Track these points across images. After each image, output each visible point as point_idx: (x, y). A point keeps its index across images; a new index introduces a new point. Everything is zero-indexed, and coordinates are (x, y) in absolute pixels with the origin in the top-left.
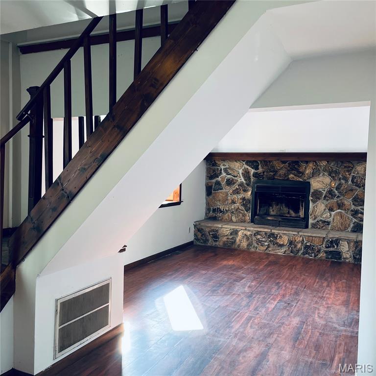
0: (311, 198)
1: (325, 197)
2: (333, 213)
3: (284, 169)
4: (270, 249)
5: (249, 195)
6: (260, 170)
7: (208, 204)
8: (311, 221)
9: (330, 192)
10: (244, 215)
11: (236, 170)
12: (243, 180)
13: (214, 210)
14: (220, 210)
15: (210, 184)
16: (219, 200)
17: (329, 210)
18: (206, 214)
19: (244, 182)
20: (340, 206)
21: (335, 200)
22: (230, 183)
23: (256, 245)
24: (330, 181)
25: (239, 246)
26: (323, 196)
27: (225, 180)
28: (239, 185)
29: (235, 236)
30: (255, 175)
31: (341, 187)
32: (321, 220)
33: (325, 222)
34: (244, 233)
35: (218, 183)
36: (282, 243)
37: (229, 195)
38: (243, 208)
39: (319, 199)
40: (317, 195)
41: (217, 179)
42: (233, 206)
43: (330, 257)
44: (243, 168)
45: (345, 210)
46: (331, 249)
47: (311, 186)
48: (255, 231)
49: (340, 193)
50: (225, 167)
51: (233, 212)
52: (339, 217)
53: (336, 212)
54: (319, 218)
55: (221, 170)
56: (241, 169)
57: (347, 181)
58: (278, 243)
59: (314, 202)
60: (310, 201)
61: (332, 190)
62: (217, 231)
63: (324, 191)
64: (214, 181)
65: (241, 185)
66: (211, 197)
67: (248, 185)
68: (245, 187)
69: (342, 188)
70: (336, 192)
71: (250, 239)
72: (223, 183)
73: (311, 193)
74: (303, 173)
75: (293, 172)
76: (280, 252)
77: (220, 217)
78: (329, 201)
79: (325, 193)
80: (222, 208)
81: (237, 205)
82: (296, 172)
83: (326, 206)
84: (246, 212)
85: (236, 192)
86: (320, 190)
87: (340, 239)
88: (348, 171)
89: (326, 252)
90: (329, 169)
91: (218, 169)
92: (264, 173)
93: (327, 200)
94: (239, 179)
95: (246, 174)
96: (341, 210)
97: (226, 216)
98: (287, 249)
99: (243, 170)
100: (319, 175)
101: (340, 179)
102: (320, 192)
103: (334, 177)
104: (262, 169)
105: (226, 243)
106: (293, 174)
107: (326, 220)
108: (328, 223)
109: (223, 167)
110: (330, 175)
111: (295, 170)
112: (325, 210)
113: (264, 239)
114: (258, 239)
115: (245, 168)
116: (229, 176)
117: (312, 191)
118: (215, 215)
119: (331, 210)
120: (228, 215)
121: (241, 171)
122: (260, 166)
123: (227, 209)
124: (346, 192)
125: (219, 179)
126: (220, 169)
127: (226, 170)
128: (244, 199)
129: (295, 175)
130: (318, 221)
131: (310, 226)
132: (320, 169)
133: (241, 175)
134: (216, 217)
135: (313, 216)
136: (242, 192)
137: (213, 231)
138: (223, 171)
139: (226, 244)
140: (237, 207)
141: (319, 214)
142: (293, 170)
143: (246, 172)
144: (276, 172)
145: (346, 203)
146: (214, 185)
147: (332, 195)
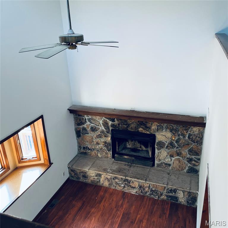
0: (157, 147)
2: (173, 159)
3: (135, 123)
5: (109, 139)
6: (116, 122)
7: (79, 143)
8: (156, 162)
9: (171, 145)
10: (106, 154)
11: (97, 121)
12: (103, 128)
13: (84, 148)
14: (89, 148)
15: (78, 130)
16: (87, 142)
17: (170, 156)
18: (78, 150)
19: (105, 130)
20: (179, 154)
21: (175, 149)
22: (93, 129)
23: (115, 185)
24: (171, 135)
26: (166, 146)
27: (90, 128)
28: (101, 132)
29: (99, 177)
30: (113, 125)
31: (180, 141)
32: (164, 163)
33: (167, 164)
35: (84, 129)
37: (94, 138)
38: (106, 148)
39: (163, 148)
40: (161, 145)
41: (84, 125)
42: (98, 146)
43: (169, 199)
44: (103, 119)
45: (183, 157)
46: (171, 194)
47: (156, 138)
48: (114, 176)
49: (178, 145)
50: (89, 118)
51: (98, 150)
52: (177, 162)
53: (175, 158)
54: (162, 161)
55: (86, 119)
57: (184, 137)
58: (131, 186)
59: (158, 149)
60: (156, 149)
61: (172, 142)
63: (167, 142)
64: (81, 127)
65: (102, 132)
66: (80, 138)
67: (108, 132)
68: (105, 134)
70: (176, 144)
71: (111, 181)
73: (156, 143)
74: (150, 128)
75: (142, 126)
76: (133, 192)
77: (89, 153)
78: (170, 150)
79: (167, 144)
80: (90, 147)
81: (101, 146)
82: (144, 127)
83: (168, 153)
84: (107, 151)
85: (99, 136)
86: (164, 141)
87: (177, 189)
88: (186, 130)
89: (167, 196)
90: (171, 128)
92: (119, 125)
93: (169, 149)
94: (100, 128)
95: (105, 124)
96: (180, 157)
97: (93, 153)
98: (138, 190)
99: (103, 121)
100: (162, 131)
101: (179, 135)
102: (163, 143)
103: (174, 133)
106: (142, 128)
108: (170, 165)
110: (171, 132)
112: (167, 156)
116: (92, 124)
117: (157, 141)
118: (85, 151)
119: (172, 156)
120: (95, 152)
121: (101, 122)
122: (116, 119)
123: (94, 148)
124: (183, 146)
126: (84, 119)
127: (89, 120)
128: (105, 142)
129: (144, 129)
130: (161, 163)
131: (156, 165)
132: (163, 126)
133: (102, 125)
135: (158, 159)
136: (104, 137)
137: (82, 172)
138: (87, 121)
139: (93, 182)
140: (101, 148)
141: (163, 158)
143: (105, 122)
145: (183, 153)
146: (81, 129)
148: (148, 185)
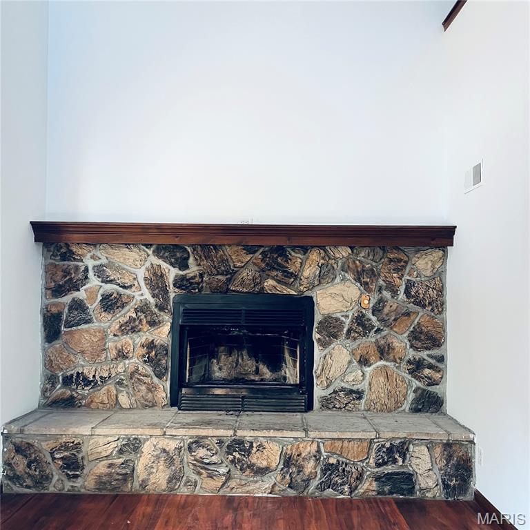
0: (318, 336)
1: (349, 331)
2: (368, 370)
3: (251, 267)
4: (232, 484)
5: (163, 334)
6: (193, 269)
7: (49, 364)
8: (318, 392)
9: (360, 320)
10: (151, 389)
11: (127, 271)
12: (148, 296)
13: (68, 381)
14: (85, 378)
15: (54, 310)
16: (83, 352)
17: (360, 362)
18: (44, 391)
19: (152, 301)
20: (384, 351)
21: (372, 338)
22: (110, 304)
23: (194, 477)
24: (359, 292)
25: (144, 484)
26: (345, 330)
27: (100, 298)
28: (136, 310)
29: (132, 457)
30: (180, 282)
31: (383, 307)
32: (343, 389)
33: (351, 392)
34: (160, 446)
35: (78, 306)
36: (265, 464)
37: (111, 336)
38: (149, 370)
39: (336, 337)
40: (332, 328)
41: (75, 294)
42: (121, 365)
43: (387, 489)
44: (148, 264)
45: (395, 361)
46: (390, 469)
47: (315, 307)
48: (191, 437)
49: (382, 320)
50: (98, 263)
51: (120, 383)
52: (382, 379)
53: (374, 366)
54: (337, 385)
55: (86, 270)
56: (144, 268)
57: (395, 293)
58: (253, 465)
59: (325, 345)
60: (316, 344)
61: (363, 316)
62: (77, 446)
63: (347, 317)
64: (67, 299)
65: (143, 308)
66: (57, 344)
67: (161, 308)
68: (153, 314)
69: (386, 310)
70: (374, 319)
71: (177, 462)
72: (94, 306)
73: (316, 325)
74: (296, 276)
75: (274, 273)
76: (261, 488)
77: (84, 397)
78: (358, 342)
79: (348, 322)
80: (89, 372)
81: (134, 362)
82: (280, 274)
83: (353, 353)
84: (156, 380)
85: (130, 327)
86: (338, 315)
87: (410, 441)
88: (397, 270)
89: (378, 478)
90: (357, 267)
91: (77, 268)
92: (201, 276)
93: (355, 339)
94: (137, 294)
95: (156, 282)
96: (387, 360)
97: (102, 394)
98: (279, 478)
99: (148, 270)
100: (334, 279)
101: (380, 289)
102: (337, 319)
103: (366, 283)
104: (197, 268)
105: (105, 479)
106: (273, 278)
107: (355, 388)
108: (359, 395)
109: (90, 263)
110: (358, 279)
111: (277, 270)
112: (350, 362)
113: (215, 459)
114: (201, 460)
115: (152, 264)
116: (109, 288)
117: (318, 318)
118: (69, 393)
119: (364, 362)
120: (108, 391)
121: (141, 273)
122: (191, 260)
123: (106, 375)
124: (395, 320)
125: (81, 294)
126: (83, 268)
127: (100, 271)
128: (151, 346)
129: (279, 282)
130: (335, 392)
131: (316, 404)
132: (335, 266)
133: (142, 283)
134: (72, 397)
135: (324, 378)
136: (146, 327)
137: (65, 447)
138: (91, 274)
139: (105, 483)
140: (132, 368)
141: (338, 374)
142: (273, 268)
143: (155, 274)
144: (231, 274)
145: (396, 344)
146: (66, 310)
147: (364, 327)
148: (314, 447)
